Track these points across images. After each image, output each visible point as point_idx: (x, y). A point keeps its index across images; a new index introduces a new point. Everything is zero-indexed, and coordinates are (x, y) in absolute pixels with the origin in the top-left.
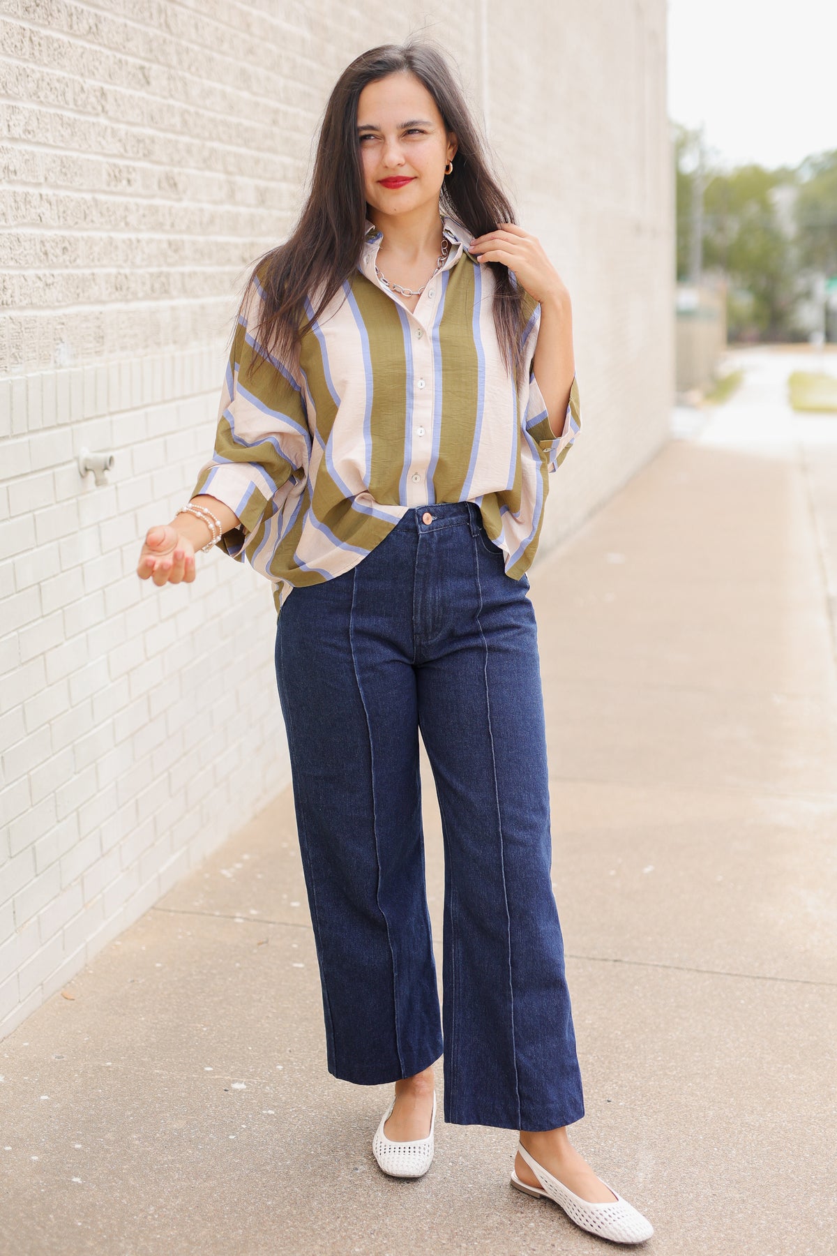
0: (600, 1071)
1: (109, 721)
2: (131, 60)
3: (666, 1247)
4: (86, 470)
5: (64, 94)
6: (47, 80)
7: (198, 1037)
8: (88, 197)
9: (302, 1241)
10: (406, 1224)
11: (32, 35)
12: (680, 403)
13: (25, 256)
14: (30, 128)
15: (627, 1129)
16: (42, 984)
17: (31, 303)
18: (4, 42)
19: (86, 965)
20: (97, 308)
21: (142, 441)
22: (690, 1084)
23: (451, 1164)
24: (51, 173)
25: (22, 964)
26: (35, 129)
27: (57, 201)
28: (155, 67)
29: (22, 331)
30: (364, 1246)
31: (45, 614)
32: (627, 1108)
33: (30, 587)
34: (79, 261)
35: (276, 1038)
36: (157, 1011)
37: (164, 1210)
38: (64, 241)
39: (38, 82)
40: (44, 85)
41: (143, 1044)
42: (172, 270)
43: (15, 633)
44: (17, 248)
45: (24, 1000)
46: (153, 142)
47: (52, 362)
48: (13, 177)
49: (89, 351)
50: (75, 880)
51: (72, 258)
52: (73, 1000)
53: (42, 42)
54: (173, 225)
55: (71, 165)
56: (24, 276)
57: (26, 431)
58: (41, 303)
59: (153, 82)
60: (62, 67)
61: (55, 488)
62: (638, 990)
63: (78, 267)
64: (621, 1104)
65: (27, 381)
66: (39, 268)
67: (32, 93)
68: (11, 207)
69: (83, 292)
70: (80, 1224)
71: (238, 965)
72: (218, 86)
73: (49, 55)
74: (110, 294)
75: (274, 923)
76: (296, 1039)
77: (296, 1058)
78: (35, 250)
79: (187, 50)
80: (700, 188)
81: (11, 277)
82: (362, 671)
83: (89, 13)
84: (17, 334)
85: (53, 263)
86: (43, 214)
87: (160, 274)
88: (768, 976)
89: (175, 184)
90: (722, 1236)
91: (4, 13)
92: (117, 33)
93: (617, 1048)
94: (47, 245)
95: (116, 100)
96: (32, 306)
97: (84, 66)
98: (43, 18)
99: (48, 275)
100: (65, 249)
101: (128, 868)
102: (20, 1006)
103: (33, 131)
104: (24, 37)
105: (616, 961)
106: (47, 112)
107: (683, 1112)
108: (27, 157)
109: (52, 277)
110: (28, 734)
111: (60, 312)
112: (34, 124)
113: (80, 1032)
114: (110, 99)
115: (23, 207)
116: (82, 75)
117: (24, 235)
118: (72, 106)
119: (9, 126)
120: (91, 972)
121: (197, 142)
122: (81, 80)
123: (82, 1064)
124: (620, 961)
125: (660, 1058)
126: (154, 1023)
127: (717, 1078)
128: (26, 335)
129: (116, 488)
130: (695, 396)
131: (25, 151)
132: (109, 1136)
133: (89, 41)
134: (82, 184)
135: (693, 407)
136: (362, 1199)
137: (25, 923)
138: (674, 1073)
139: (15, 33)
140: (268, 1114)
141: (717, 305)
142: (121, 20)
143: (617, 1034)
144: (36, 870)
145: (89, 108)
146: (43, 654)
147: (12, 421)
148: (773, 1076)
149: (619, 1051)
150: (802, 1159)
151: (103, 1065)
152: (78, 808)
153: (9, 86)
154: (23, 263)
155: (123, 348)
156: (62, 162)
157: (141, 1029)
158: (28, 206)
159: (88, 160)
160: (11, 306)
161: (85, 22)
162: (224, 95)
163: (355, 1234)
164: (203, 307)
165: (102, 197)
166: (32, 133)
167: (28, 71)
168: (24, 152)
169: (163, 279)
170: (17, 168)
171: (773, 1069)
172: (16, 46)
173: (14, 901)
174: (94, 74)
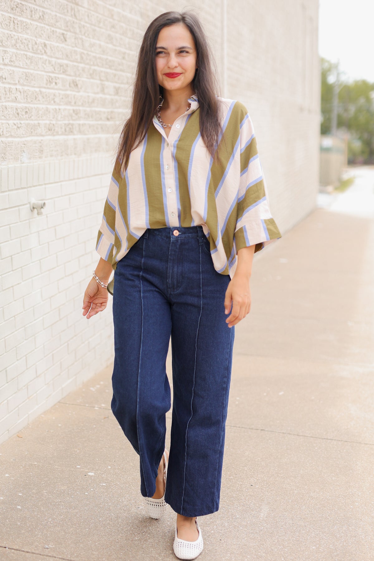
0: (249, 474)
1: (41, 318)
2: (58, 30)
3: (269, 542)
4: (34, 208)
5: (28, 45)
6: (20, 39)
7: (75, 454)
8: (37, 90)
10: (158, 529)
11: (14, 20)
12: (322, 192)
13: (9, 115)
14: (12, 60)
15: (258, 497)
16: (8, 430)
17: (11, 135)
18: (2, 23)
19: (28, 424)
20: (40, 138)
21: (59, 197)
22: (288, 480)
24: (21, 79)
26: (14, 60)
27: (23, 91)
28: (69, 33)
29: (6, 147)
30: (139, 537)
31: (14, 269)
32: (259, 489)
33: (7, 257)
34: (32, 118)
35: (109, 456)
36: (58, 443)
37: (55, 520)
38: (26, 109)
39: (16, 40)
40: (19, 41)
41: (51, 456)
42: (75, 122)
44: (5, 111)
45: (0, 436)
46: (67, 66)
47: (20, 161)
48: (4, 80)
49: (36, 157)
50: (24, 386)
51: (30, 116)
52: (22, 438)
53: (18, 23)
54: (75, 103)
55: (30, 76)
56: (8, 123)
57: (7, 190)
58: (15, 135)
59: (68, 40)
60: (27, 34)
61: (19, 215)
62: (270, 442)
63: (32, 120)
64: (257, 487)
65: (8, 169)
66: (15, 120)
67: (13, 45)
68: (3, 93)
69: (34, 130)
70: (19, 524)
71: (94, 426)
72: (97, 42)
73: (21, 29)
74: (46, 132)
76: (117, 456)
77: (117, 464)
78: (13, 112)
79: (84, 26)
80: (337, 90)
81: (2, 124)
83: (40, 10)
84: (4, 148)
85: (21, 118)
86: (17, 97)
87: (69, 124)
88: (329, 438)
89: (77, 85)
90: (294, 539)
91: (2, 11)
92: (52, 19)
93: (258, 465)
94: (19, 110)
95: (51, 48)
96: (11, 136)
97: (37, 33)
98: (20, 13)
99: (19, 123)
100: (26, 112)
101: (48, 384)
103: (14, 61)
104: (11, 21)
105: (262, 430)
106: (20, 53)
107: (284, 491)
108: (11, 72)
109: (20, 124)
110: (5, 321)
111: (23, 139)
112: (14, 58)
113: (24, 450)
114: (48, 47)
115: (8, 94)
116: (36, 37)
117: (9, 106)
118: (31, 50)
119: (3, 59)
120: (30, 427)
121: (87, 66)
122: (35, 39)
123: (24, 463)
124: (264, 430)
125: (276, 469)
126: (56, 448)
127: (300, 478)
128: (8, 148)
129: (47, 217)
130: (330, 188)
131: (10, 69)
132: (34, 491)
133: (40, 23)
134: (35, 84)
135: (329, 193)
136: (140, 519)
137: (1, 403)
138: (282, 475)
139: (7, 19)
140: (103, 485)
141: (343, 146)
142: (54, 13)
143: (259, 459)
144: (7, 380)
145: (39, 51)
146: (12, 287)
147: (1, 185)
148: (326, 478)
149: (259, 466)
150: (334, 511)
151: (33, 463)
152: (26, 355)
153: (4, 42)
154: (8, 118)
155: (52, 156)
156: (26, 74)
157: (50, 450)
158: (11, 93)
159: (38, 74)
160: (2, 136)
161: (38, 14)
162: (100, 46)
163: (136, 532)
164: (88, 139)
165: (43, 90)
166: (13, 62)
167: (12, 35)
169: (70, 126)
170: (6, 77)
171: (326, 475)
172: (7, 25)
174: (41, 36)
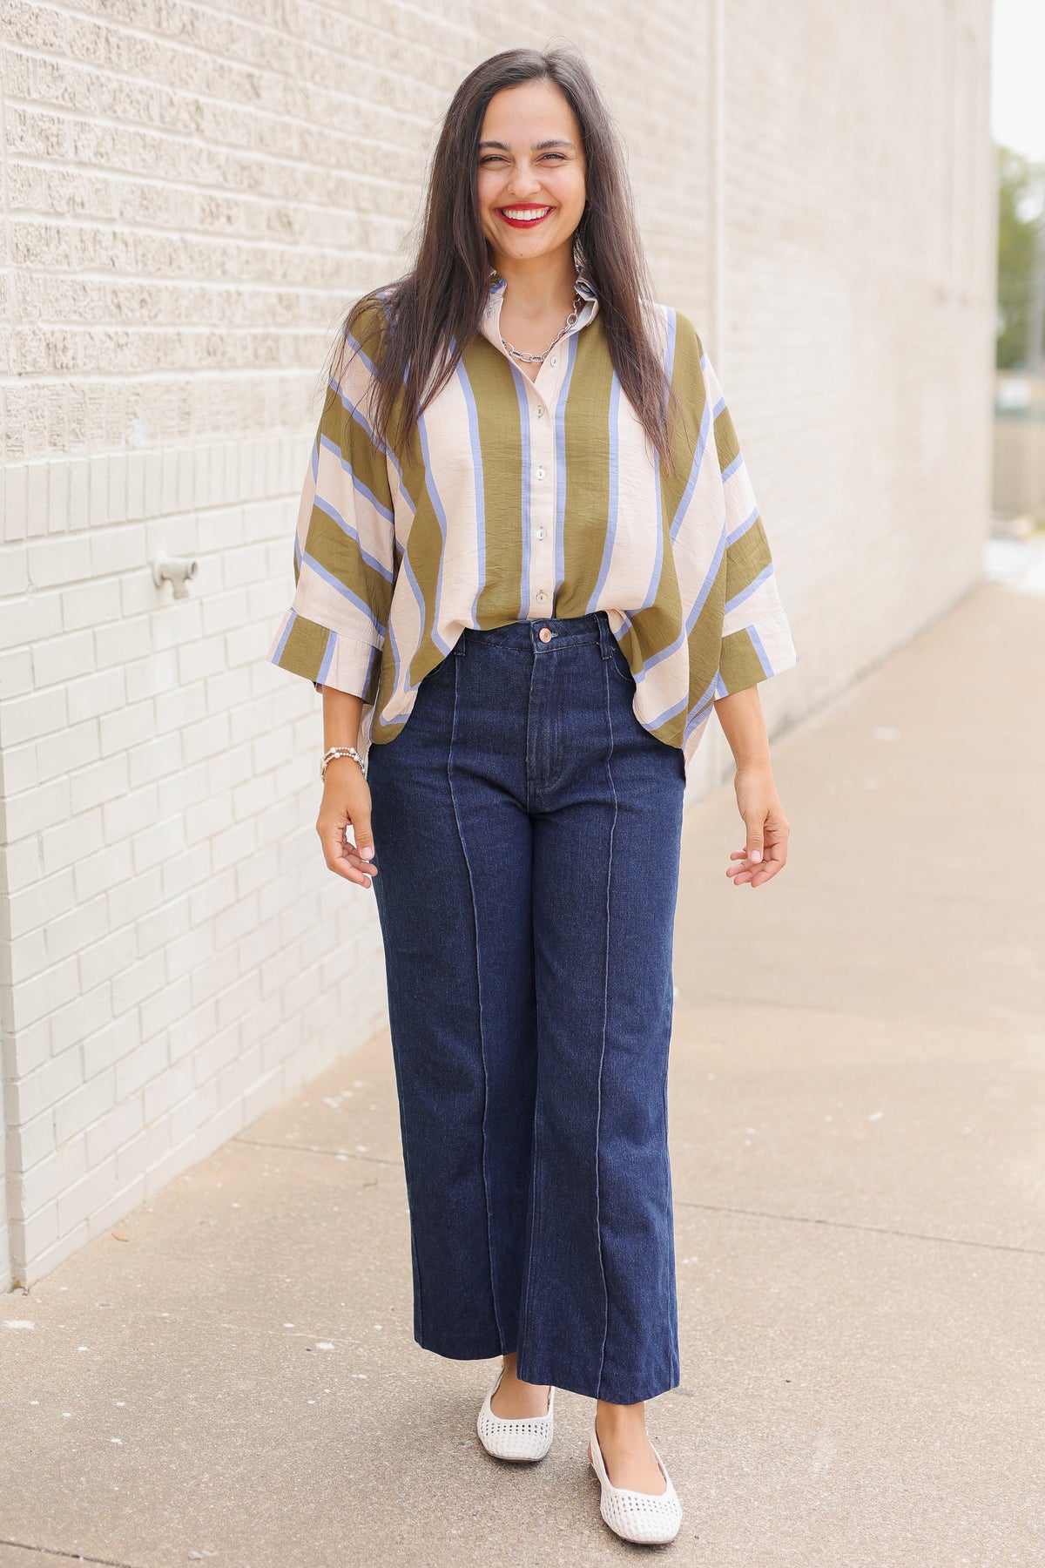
0: (781, 1348)
1: (184, 897)
2: (236, 66)
3: (837, 1545)
4: (163, 579)
5: (147, 108)
6: (127, 90)
7: (279, 1289)
8: (175, 237)
9: (388, 1518)
10: (518, 1506)
11: (109, 35)
12: (998, 535)
13: (93, 309)
14: (102, 150)
15: (807, 1413)
16: (87, 1219)
17: (99, 368)
19: (145, 1202)
20: (183, 377)
21: (236, 547)
22: (894, 1366)
23: (580, 1443)
24: (128, 207)
25: (61, 1192)
26: (109, 152)
27: (135, 242)
28: (267, 75)
29: (85, 402)
30: (463, 1528)
31: (104, 755)
32: (810, 1390)
33: (86, 720)
34: (161, 317)
35: (377, 1294)
36: (229, 1258)
37: (221, 1478)
38: (142, 291)
39: (115, 92)
40: (123, 97)
41: (210, 1295)
42: (283, 332)
43: (65, 777)
44: (82, 298)
45: (64, 1236)
46: (262, 169)
47: (123, 442)
48: (79, 210)
49: (170, 430)
50: (134, 1092)
51: (153, 313)
52: (125, 1241)
53: (121, 44)
54: (285, 275)
55: (155, 197)
56: (89, 334)
57: (87, 526)
58: (111, 368)
59: (264, 94)
60: (147, 75)
61: (121, 599)
62: (842, 1257)
63: (160, 324)
64: (803, 1385)
65: (89, 465)
66: (110, 324)
67: (106, 107)
68: (76, 247)
69: (166, 355)
70: (117, 1489)
71: (336, 1209)
72: (350, 99)
73: (130, 60)
74: (200, 360)
75: (386, 1162)
76: (401, 1297)
77: (401, 1317)
78: (105, 302)
79: (310, 54)
81: (74, 335)
82: (464, 815)
83: (182, 7)
84: (79, 405)
85: (128, 318)
86: (117, 257)
87: (266, 337)
88: (1012, 1246)
89: (289, 224)
90: (909, 1536)
92: (219, 31)
93: (806, 1322)
94: (121, 296)
95: (215, 116)
96: (99, 371)
97: (174, 73)
98: (125, 14)
99: (120, 333)
100: (143, 301)
101: (202, 1085)
102: (58, 1243)
103: (107, 154)
104: (98, 37)
105: (818, 1222)
106: (125, 131)
107: (880, 1397)
108: (98, 186)
109: (125, 337)
110: (79, 904)
111: (134, 380)
112: (108, 144)
113: (132, 1277)
114: (207, 114)
115: (91, 248)
116: (172, 84)
117: (92, 283)
118: (157, 122)
119: (76, 147)
120: (151, 1210)
121: (320, 170)
122: (170, 91)
123: (132, 1314)
124: (825, 1222)
125: (859, 1336)
126: (226, 1271)
127: (928, 1361)
128: (91, 407)
129: (201, 604)
130: (1023, 525)
131: (96, 178)
132: (160, 1394)
133: (182, 43)
134: (167, 221)
135: (1018, 539)
136: (466, 1477)
137: (68, 1140)
138: (876, 1352)
139: (88, 32)
140: (359, 1379)
142: (223, 16)
143: (809, 1306)
144: (83, 1075)
145: (180, 126)
146: (101, 805)
147: (69, 512)
148: (1000, 1362)
149: (808, 1325)
150: (1023, 1455)
151: (158, 1315)
152: (139, 1003)
153: (78, 97)
154: (89, 317)
155: (215, 428)
156: (142, 192)
157: (208, 1278)
158: (98, 247)
159: (177, 191)
160: (72, 370)
161: (177, 18)
162: (358, 111)
163: (453, 1514)
165: (192, 238)
166: (105, 156)
167: (103, 80)
168: (94, 180)
169: (270, 343)
170: (85, 200)
171: (1002, 1353)
172: (88, 49)
173: (54, 1111)
174: (187, 84)
